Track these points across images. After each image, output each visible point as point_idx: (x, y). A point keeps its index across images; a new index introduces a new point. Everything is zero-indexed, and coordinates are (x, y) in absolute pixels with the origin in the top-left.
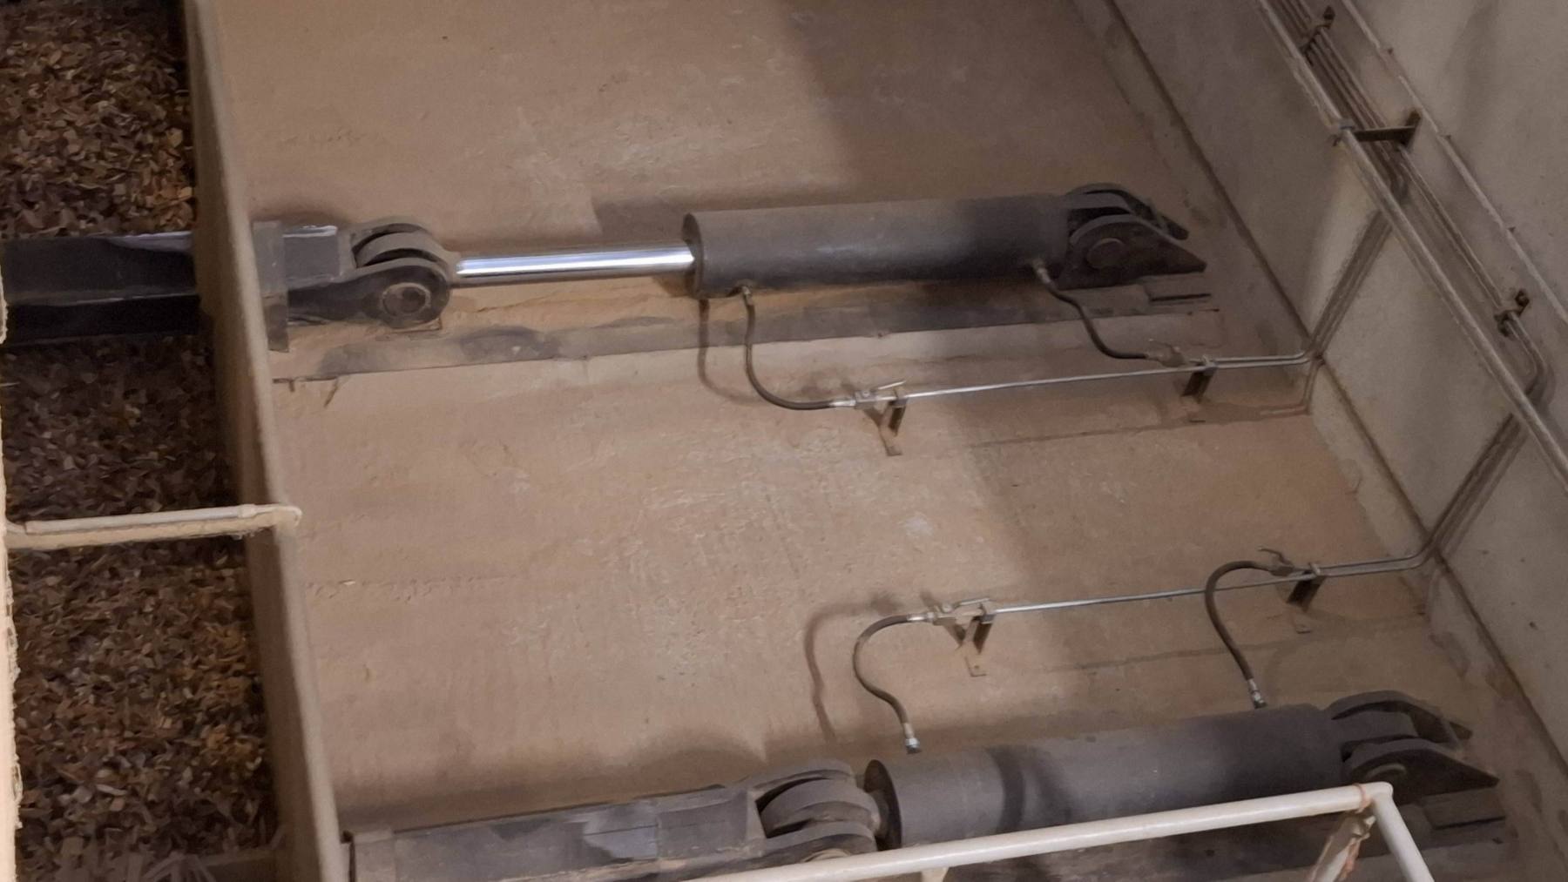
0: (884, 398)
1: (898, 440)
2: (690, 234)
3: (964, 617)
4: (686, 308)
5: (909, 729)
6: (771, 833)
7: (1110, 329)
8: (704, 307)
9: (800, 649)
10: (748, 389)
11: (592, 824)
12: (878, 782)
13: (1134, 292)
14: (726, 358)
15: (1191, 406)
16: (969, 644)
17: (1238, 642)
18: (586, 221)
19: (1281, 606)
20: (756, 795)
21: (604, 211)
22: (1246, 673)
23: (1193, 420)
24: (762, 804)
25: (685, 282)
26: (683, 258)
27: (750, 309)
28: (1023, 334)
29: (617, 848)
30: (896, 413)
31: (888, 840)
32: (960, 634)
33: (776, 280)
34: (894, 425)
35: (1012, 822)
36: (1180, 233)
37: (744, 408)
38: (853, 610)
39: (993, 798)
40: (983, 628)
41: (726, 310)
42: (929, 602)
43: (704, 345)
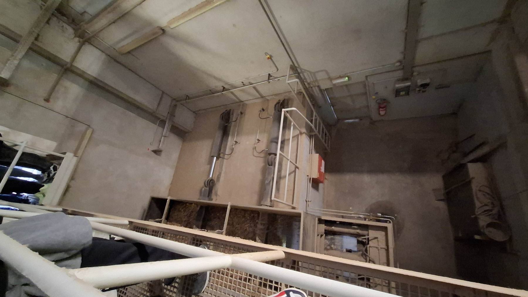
0: (234, 143)
1: (239, 142)
2: (213, 157)
3: (257, 141)
4: (220, 159)
5: (266, 150)
6: (272, 165)
7: (234, 120)
8: (220, 157)
9: (256, 158)
10: (230, 155)
11: (267, 182)
12: (270, 154)
13: (231, 116)
14: (226, 157)
15: (243, 114)
16: (260, 142)
17: (266, 117)
18: (209, 166)
19: (264, 112)
20: (268, 166)
21: (208, 164)
22: (269, 117)
23: (245, 115)
24: (269, 165)
25: (217, 158)
26: (215, 158)
27: (222, 153)
28: (232, 128)
29: (269, 180)
30: (236, 142)
31: (276, 155)
32: (258, 142)
33: (220, 150)
34: (237, 142)
35: (277, 143)
36: (227, 110)
37: (231, 156)
38: (253, 152)
39: (274, 144)
40: (258, 140)
41: (221, 155)
42: (255, 144)
43: (224, 158)
